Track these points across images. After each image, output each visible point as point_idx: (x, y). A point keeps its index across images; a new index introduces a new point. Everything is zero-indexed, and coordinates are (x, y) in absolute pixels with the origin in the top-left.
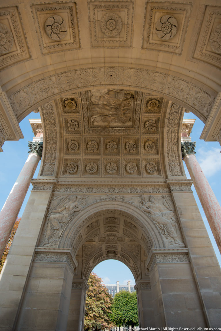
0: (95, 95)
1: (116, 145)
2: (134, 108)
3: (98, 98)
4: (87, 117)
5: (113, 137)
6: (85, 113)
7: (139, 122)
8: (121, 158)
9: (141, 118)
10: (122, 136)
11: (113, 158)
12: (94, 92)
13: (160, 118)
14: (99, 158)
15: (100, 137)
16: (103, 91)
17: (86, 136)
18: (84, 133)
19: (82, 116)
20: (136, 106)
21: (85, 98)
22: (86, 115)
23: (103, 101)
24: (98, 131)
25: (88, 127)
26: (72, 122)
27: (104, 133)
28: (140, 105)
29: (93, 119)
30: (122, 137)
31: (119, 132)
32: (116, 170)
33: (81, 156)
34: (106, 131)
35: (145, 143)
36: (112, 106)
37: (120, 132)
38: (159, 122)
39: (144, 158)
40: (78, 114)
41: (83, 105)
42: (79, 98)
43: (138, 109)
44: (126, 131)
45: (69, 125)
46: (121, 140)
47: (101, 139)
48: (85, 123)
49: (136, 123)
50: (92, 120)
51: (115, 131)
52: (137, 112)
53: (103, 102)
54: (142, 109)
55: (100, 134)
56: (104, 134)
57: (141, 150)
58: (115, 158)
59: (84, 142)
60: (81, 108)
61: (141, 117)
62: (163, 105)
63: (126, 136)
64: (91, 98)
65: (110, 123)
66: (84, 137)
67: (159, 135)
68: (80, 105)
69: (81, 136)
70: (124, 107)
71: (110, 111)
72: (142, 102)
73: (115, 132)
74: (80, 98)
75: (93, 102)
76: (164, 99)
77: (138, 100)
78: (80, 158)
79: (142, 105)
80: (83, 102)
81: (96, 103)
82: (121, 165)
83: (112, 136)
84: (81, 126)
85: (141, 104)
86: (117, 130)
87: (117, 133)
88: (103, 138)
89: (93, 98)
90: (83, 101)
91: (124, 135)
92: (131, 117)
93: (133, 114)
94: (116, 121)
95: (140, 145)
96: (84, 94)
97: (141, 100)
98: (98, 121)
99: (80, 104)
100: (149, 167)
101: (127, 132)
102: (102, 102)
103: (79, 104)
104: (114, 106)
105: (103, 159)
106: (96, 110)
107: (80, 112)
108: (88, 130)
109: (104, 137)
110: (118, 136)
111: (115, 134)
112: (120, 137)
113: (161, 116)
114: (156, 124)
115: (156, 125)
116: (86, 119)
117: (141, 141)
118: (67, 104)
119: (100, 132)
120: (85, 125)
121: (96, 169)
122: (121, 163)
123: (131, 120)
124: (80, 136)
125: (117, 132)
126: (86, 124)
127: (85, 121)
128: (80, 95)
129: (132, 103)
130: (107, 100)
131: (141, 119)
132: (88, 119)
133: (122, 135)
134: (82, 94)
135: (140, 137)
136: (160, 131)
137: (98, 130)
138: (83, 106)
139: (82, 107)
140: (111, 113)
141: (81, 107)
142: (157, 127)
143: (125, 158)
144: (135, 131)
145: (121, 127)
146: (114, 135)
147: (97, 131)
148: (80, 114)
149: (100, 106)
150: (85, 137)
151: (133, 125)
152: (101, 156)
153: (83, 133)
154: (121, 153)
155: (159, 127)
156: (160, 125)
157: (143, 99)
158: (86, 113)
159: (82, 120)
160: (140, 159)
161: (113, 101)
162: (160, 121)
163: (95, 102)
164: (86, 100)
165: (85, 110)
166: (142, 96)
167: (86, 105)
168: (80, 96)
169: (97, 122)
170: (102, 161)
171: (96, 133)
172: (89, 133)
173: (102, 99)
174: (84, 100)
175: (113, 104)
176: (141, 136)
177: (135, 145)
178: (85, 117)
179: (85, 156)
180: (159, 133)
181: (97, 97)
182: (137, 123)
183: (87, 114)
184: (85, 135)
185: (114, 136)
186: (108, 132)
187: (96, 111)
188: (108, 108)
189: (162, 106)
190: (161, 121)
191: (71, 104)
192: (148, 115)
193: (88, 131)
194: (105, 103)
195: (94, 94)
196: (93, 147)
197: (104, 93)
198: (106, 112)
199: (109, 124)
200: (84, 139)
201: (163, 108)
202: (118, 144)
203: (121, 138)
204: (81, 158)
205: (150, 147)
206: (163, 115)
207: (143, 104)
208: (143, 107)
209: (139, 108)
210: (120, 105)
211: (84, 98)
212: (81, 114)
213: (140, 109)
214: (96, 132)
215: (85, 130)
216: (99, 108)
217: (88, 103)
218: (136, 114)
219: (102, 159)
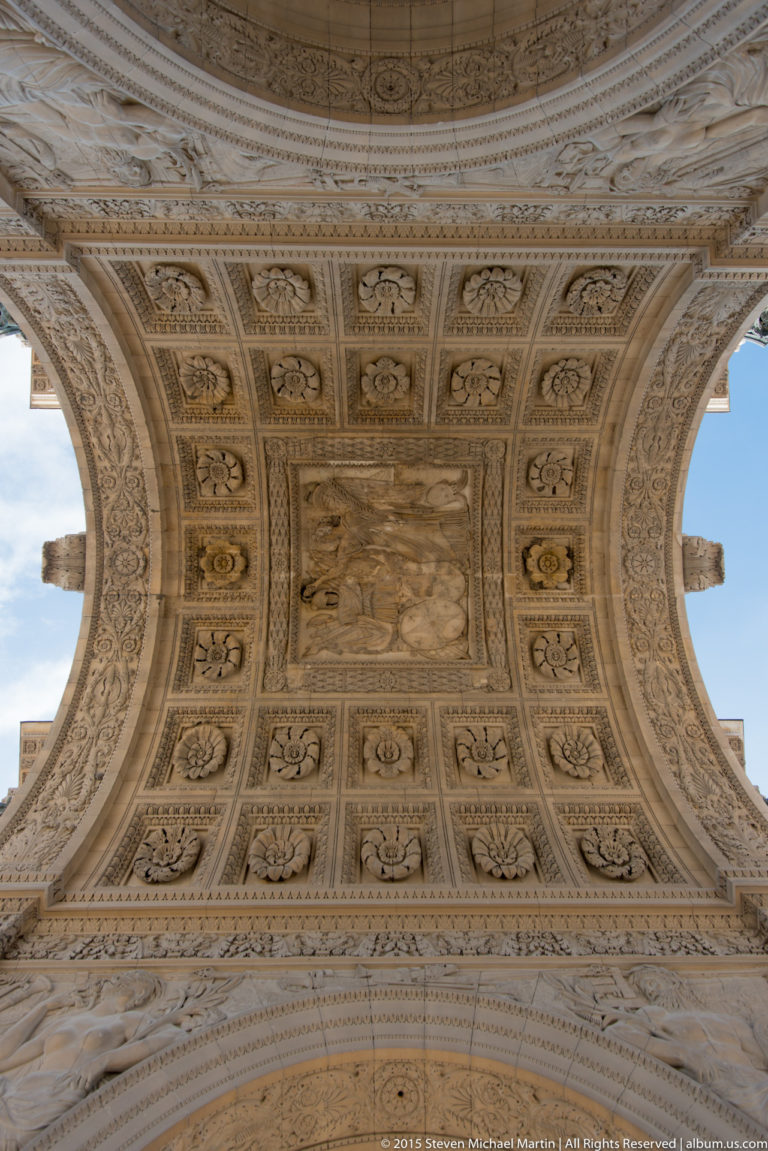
0: (448, 604)
1: (365, 389)
2: (298, 547)
3: (438, 589)
4: (489, 512)
5: (380, 428)
6: (495, 531)
7: (268, 486)
8: (337, 336)
9: (261, 509)
10: (338, 431)
11: (380, 339)
12: (454, 617)
13: (182, 506)
14: (448, 339)
15: (437, 428)
16: (418, 620)
17: (499, 431)
18: (510, 442)
19: (510, 515)
20: (289, 560)
21: (490, 597)
22: (493, 522)
23: (419, 574)
24: (447, 450)
25: (486, 466)
26: (554, 488)
27: (421, 442)
28: (273, 563)
29: (464, 497)
30: (338, 425)
31: (353, 445)
32: (361, 286)
33: (536, 347)
34: (412, 452)
35: (231, 393)
36: (384, 551)
37: (350, 449)
38: (187, 487)
39: (224, 337)
40: (525, 523)
41: (499, 564)
42: (511, 599)
43: (279, 547)
44: (322, 449)
45: (569, 476)
46: (341, 414)
47: (433, 419)
48: (500, 486)
49: (284, 485)
50: (467, 491)
51: (372, 453)
52: (283, 532)
53: (420, 569)
54: (262, 546)
55: (438, 439)
56: (419, 439)
57: (246, 369)
58: (371, 338)
59: (515, 405)
60: (509, 552)
61: (266, 513)
62: (181, 564)
63: (322, 430)
64: (467, 589)
65: (392, 479)
66: (511, 426)
67: (174, 434)
68: (510, 564)
69: (525, 432)
70: (337, 550)
71: (395, 537)
72: (266, 578)
73: (369, 449)
74: (507, 595)
75: (458, 572)
76: (182, 592)
77: (286, 586)
78: (544, 339)
79: (267, 566)
80: (497, 576)
81: (446, 564)
82: (340, 308)
83: (382, 432)
84: (515, 475)
85: (271, 568)
86: (363, 457)
87: (361, 443)
88: (426, 421)
89: (457, 588)
90: (499, 581)
91: (330, 435)
92: (304, 504)
93: (298, 524)
94: (366, 490)
95: (254, 392)
96: (491, 615)
97: (273, 586)
98: (443, 486)
99: (510, 571)
100: (189, 294)
101: (320, 446)
102: (425, 569)
103: (514, 568)
104: (377, 552)
105: (431, 334)
106: (445, 536)
107: (513, 533)
108: (489, 455)
109: (420, 427)
110: (354, 431)
111: (372, 438)
112: (346, 425)
113: (179, 515)
114: (195, 478)
115: (195, 474)
116: (492, 502)
117: (253, 410)
118: (562, 569)
119: (437, 446)
120: (498, 479)
121: (467, 288)
122: (335, 315)
123: (302, 494)
124: (529, 432)
125: (361, 449)
126: (493, 482)
127: (496, 494)
128: (508, 615)
129: (307, 563)
130: (404, 579)
131: (261, 503)
132: (486, 502)
133: (336, 435)
134: (497, 615)
135: (258, 423)
136: (172, 449)
137: (446, 455)
138: (499, 559)
139: (506, 555)
140: (388, 528)
141: (509, 558)
142: (190, 462)
143: (322, 338)
144: (283, 448)
145: (345, 466)
146: (376, 435)
147: (451, 452)
148: (514, 524)
149: (432, 557)
150: (507, 428)
151: (296, 476)
152: (439, 347)
153: (514, 444)
154: (339, 359)
155: (179, 468)
156: (175, 476)
157: (266, 594)
158: (489, 531)
159: (510, 501)
160: (242, 332)
161: (380, 573)
162: (181, 492)
163: (450, 573)
164: (486, 587)
165: (492, 541)
166: (269, 603)
167: (486, 564)
168: (507, 607)
169: (445, 482)
170: (436, 327)
171: (456, 442)
172: (485, 442)
173: (425, 584)
174: (493, 587)
175: (381, 558)
176: (255, 431)
177: (276, 389)
178: (495, 512)
179: (516, 347)
180: (174, 440)
181: (441, 595)
182: (278, 485)
183: (486, 522)
184: (504, 436)
185: (377, 431)
186: (401, 449)
187: (448, 533)
188: (401, 548)
189: (184, 562)
190: (177, 493)
191: (548, 564)
192: (235, 519)
193: (487, 449)
194: (412, 566)
195: (454, 609)
196: (475, 381)
197: (414, 611)
198: (409, 531)
199: (397, 475)
200: (513, 419)
201: (180, 551)
202: (357, 391)
203: (342, 423)
204: (539, 338)
205: (202, 379)
206: (174, 519)
207: (263, 569)
208: (262, 555)
209: (276, 549)
210: (351, 560)
211: (494, 596)
212: (509, 525)
213: (270, 545)
214: (456, 446)
215: (501, 455)
216: (434, 547)
217: (479, 575)
218: (286, 524)
219: (436, 336)
